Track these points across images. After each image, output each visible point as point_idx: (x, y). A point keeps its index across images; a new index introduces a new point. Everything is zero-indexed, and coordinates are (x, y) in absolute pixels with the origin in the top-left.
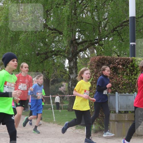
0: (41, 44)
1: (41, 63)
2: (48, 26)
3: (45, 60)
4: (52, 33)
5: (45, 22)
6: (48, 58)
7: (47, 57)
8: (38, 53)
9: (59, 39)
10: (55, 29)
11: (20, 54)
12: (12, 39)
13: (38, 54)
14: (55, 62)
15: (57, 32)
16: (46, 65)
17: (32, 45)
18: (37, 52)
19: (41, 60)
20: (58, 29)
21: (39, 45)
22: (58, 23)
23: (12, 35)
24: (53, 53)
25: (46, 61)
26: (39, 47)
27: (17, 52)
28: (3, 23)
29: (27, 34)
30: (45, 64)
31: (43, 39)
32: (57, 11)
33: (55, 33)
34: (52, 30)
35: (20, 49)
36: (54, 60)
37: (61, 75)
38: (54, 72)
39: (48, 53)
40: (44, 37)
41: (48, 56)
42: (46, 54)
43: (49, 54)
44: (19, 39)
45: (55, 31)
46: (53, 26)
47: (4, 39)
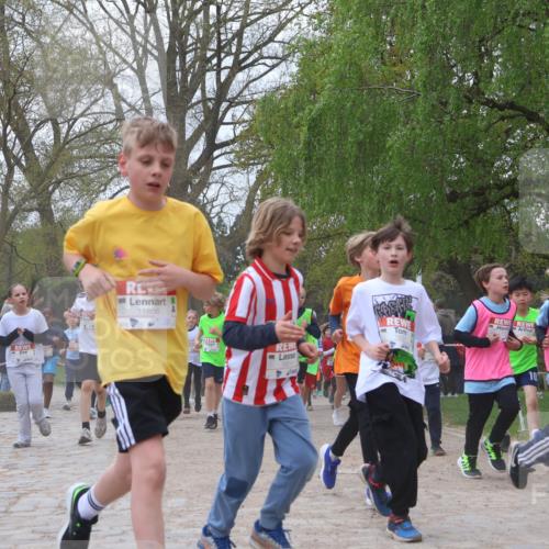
0: (462, 160)
1: (462, 225)
2: (483, 94)
3: (478, 214)
4: (502, 118)
5: (472, 82)
6: (488, 207)
7: (484, 205)
8: (453, 193)
9: (523, 138)
10: (512, 105)
11: (388, 198)
12: (360, 151)
13: (453, 197)
14: (515, 220)
15: (517, 112)
16: (482, 231)
17: (430, 165)
18: (448, 191)
19: (466, 218)
20: (522, 103)
21: (456, 164)
22: (521, 81)
23: (361, 137)
24: (508, 190)
25: (480, 219)
26: (454, 172)
27: (378, 193)
28: (330, 97)
29: (413, 129)
30: (478, 231)
31: (468, 140)
32: (518, 37)
33: (512, 117)
34: (501, 108)
35: (390, 182)
36: (509, 213)
37: (537, 265)
38: (510, 256)
39: (488, 192)
40: (473, 136)
41: (487, 202)
42: (483, 194)
43: (493, 195)
44: (384, 146)
45: (511, 112)
46: (502, 94)
47: (333, 150)
